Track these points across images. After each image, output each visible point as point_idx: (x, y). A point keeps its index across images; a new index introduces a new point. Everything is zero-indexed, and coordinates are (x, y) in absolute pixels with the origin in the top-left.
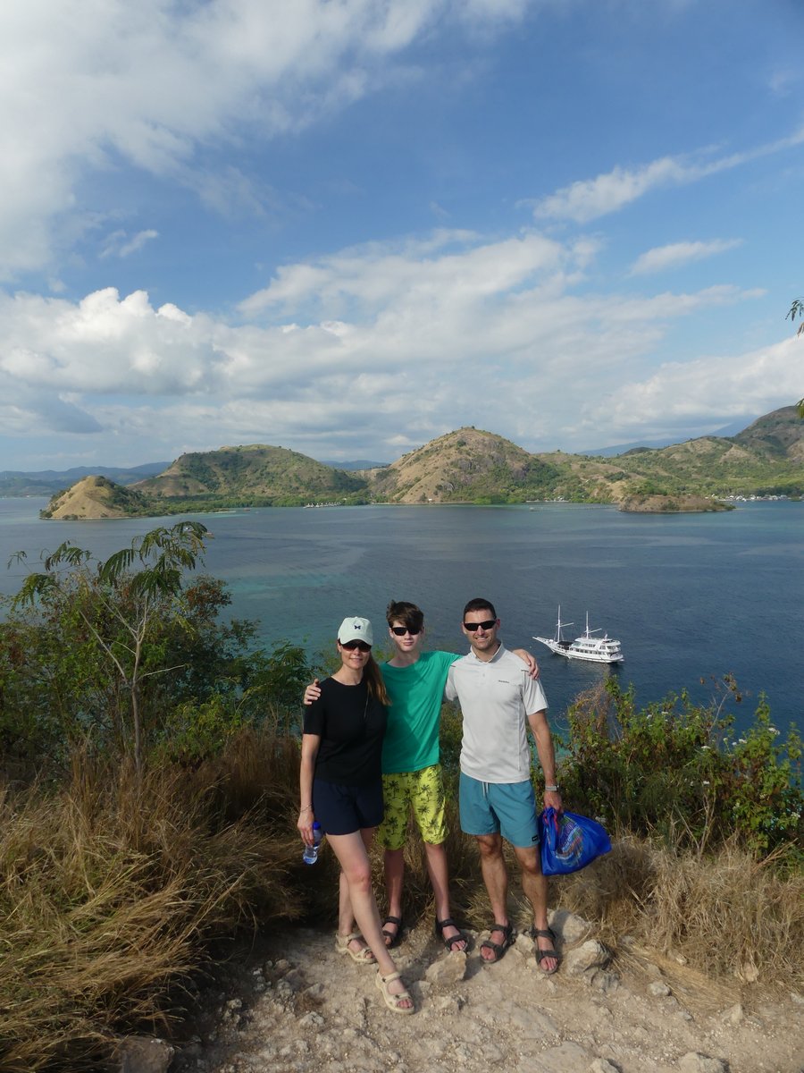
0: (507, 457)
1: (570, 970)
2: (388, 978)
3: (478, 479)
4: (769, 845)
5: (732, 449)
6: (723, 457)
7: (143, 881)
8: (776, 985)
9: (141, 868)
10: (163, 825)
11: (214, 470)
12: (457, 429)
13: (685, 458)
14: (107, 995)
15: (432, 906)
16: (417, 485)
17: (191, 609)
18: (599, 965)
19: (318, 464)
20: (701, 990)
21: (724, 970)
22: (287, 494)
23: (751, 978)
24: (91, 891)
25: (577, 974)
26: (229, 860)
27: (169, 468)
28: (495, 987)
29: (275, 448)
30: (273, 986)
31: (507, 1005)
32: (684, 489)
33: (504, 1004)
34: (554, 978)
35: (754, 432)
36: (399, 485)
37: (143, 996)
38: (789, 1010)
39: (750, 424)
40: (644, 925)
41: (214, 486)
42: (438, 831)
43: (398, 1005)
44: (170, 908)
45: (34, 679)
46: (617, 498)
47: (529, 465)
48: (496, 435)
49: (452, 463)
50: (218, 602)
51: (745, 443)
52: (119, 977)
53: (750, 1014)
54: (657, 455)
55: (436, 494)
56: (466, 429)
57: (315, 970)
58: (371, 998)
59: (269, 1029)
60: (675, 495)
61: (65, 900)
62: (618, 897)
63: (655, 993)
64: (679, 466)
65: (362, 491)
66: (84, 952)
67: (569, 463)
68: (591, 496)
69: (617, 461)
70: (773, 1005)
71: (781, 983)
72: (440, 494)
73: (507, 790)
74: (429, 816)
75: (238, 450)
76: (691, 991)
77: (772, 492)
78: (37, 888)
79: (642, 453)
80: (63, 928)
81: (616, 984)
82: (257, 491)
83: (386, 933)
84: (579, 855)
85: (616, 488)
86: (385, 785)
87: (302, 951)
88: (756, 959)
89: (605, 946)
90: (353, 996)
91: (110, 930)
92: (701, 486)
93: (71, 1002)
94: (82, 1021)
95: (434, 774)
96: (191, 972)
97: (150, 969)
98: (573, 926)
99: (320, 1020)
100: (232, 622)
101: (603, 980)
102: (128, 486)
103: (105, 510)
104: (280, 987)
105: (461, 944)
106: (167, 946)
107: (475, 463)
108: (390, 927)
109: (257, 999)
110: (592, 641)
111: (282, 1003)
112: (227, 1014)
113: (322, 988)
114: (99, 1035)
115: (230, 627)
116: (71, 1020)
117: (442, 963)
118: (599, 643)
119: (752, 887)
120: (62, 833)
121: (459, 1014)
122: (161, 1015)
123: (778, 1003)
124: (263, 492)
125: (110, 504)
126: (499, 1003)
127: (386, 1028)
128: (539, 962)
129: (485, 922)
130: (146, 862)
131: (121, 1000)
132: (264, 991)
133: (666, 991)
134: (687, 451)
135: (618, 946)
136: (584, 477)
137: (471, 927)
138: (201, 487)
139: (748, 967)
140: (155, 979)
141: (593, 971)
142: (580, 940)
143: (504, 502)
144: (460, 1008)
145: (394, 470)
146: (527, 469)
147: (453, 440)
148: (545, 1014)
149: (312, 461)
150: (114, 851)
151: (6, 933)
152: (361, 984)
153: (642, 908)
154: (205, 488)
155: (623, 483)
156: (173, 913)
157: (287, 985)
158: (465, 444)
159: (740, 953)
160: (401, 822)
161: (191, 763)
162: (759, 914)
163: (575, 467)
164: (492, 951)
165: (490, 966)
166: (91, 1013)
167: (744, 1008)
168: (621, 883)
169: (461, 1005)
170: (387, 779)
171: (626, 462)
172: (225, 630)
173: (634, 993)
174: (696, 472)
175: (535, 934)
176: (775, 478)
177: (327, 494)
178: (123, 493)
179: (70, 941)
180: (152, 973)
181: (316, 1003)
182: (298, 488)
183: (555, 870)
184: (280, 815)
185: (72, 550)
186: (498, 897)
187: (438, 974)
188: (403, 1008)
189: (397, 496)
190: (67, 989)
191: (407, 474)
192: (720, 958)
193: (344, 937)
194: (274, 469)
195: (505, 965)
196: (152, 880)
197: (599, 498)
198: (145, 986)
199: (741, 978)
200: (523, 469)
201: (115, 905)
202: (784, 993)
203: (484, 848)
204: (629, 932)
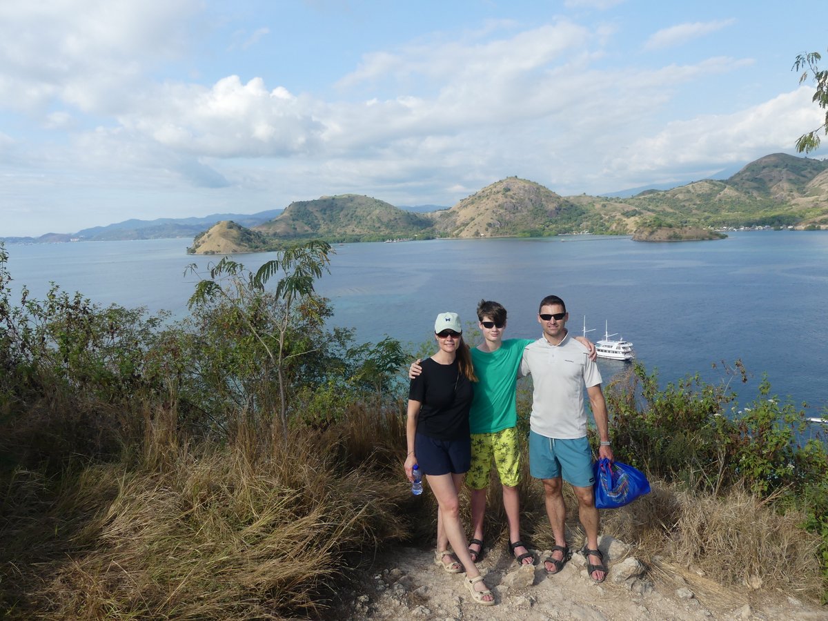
0: (543, 199)
1: (614, 579)
2: (474, 580)
3: (520, 217)
4: (768, 489)
5: (726, 189)
6: (718, 196)
7: (294, 508)
8: (777, 591)
9: (291, 499)
10: (305, 468)
11: (316, 215)
12: (503, 178)
13: (687, 197)
14: (273, 589)
15: (505, 532)
16: (472, 223)
17: (304, 319)
18: (637, 576)
19: (395, 208)
20: (717, 595)
21: (734, 580)
22: (372, 232)
23: (756, 586)
24: (256, 515)
25: (620, 582)
26: (354, 495)
27: (282, 214)
28: (557, 590)
29: (361, 197)
30: (391, 587)
31: (568, 604)
32: (686, 223)
33: (565, 603)
34: (602, 584)
35: (744, 175)
36: (458, 223)
37: (298, 590)
38: (786, 609)
39: (741, 168)
40: (670, 547)
41: (315, 227)
42: (513, 477)
43: (482, 599)
44: (314, 528)
45: (191, 373)
46: (632, 231)
47: (561, 205)
48: (535, 183)
49: (499, 206)
50: (324, 314)
51: (736, 184)
52: (281, 576)
53: (756, 612)
54: (664, 195)
55: (487, 230)
56: (510, 178)
57: (421, 576)
58: (464, 597)
59: (390, 616)
60: (678, 227)
61: (237, 521)
62: (649, 527)
63: (681, 597)
64: (682, 204)
65: (429, 229)
66: (253, 559)
67: (592, 204)
68: (611, 229)
69: (631, 201)
70: (774, 605)
71: (779, 590)
72: (490, 230)
73: (570, 444)
74: (507, 465)
75: (333, 199)
76: (709, 595)
77: (758, 224)
78: (216, 513)
79: (652, 196)
80: (237, 541)
81: (650, 590)
82: (349, 230)
83: (472, 551)
84: (626, 494)
85: (631, 223)
86: (474, 442)
87: (409, 563)
88: (760, 573)
89: (641, 562)
90: (450, 595)
91: (271, 543)
92: (699, 219)
93: (247, 593)
94: (257, 607)
95: (512, 435)
96: (332, 574)
97: (303, 571)
98: (615, 548)
99: (427, 611)
100: (335, 330)
101: (640, 586)
102: (252, 229)
103: (235, 247)
104: (396, 588)
105: (529, 559)
106: (314, 555)
107: (517, 205)
108: (475, 547)
109: (379, 596)
110: (610, 343)
111: (398, 599)
112: (359, 605)
113: (426, 589)
114: (270, 616)
115: (333, 334)
116: (248, 606)
117: (517, 572)
118: (615, 345)
119: (757, 518)
120: (232, 474)
121: (531, 609)
122: (312, 604)
123: (778, 604)
124: (353, 231)
125: (238, 242)
126: (562, 602)
127: (477, 618)
128: (590, 573)
129: (547, 544)
130: (294, 495)
131: (284, 593)
132: (384, 590)
133: (690, 595)
134: (689, 192)
135: (651, 562)
136: (605, 214)
137: (536, 548)
138: (306, 228)
139: (754, 578)
140: (308, 578)
141: (632, 580)
142: (621, 558)
143: (540, 235)
144: (532, 605)
145: (454, 212)
146: (559, 209)
147: (500, 187)
148: (597, 610)
149: (390, 206)
150: (271, 487)
151: (196, 545)
152: (455, 587)
153: (668, 535)
154: (309, 229)
155: (637, 218)
156: (317, 531)
157: (401, 586)
158: (509, 190)
159: (747, 568)
160: (485, 469)
161: (320, 426)
162: (764, 539)
163: (598, 206)
164: (553, 564)
165: (552, 576)
166: (262, 601)
167: (751, 608)
168: (651, 516)
169: (532, 603)
170: (475, 438)
171: (638, 201)
172: (329, 335)
173: (664, 596)
174: (696, 209)
175: (586, 553)
176: (761, 212)
177: (402, 231)
178: (248, 234)
179: (242, 551)
180: (304, 574)
181: (424, 600)
182: (379, 228)
183: (605, 504)
184: (387, 464)
185: (229, 263)
186: (558, 526)
187: (514, 580)
188: (486, 601)
189: (456, 232)
190: (244, 584)
191: (464, 215)
192: (732, 571)
193: (440, 553)
194: (362, 212)
195: (565, 575)
196: (300, 508)
197: (616, 230)
198: (299, 584)
199: (749, 586)
200: (556, 209)
201: (273, 526)
202: (783, 597)
203: (548, 488)
204: (658, 553)
